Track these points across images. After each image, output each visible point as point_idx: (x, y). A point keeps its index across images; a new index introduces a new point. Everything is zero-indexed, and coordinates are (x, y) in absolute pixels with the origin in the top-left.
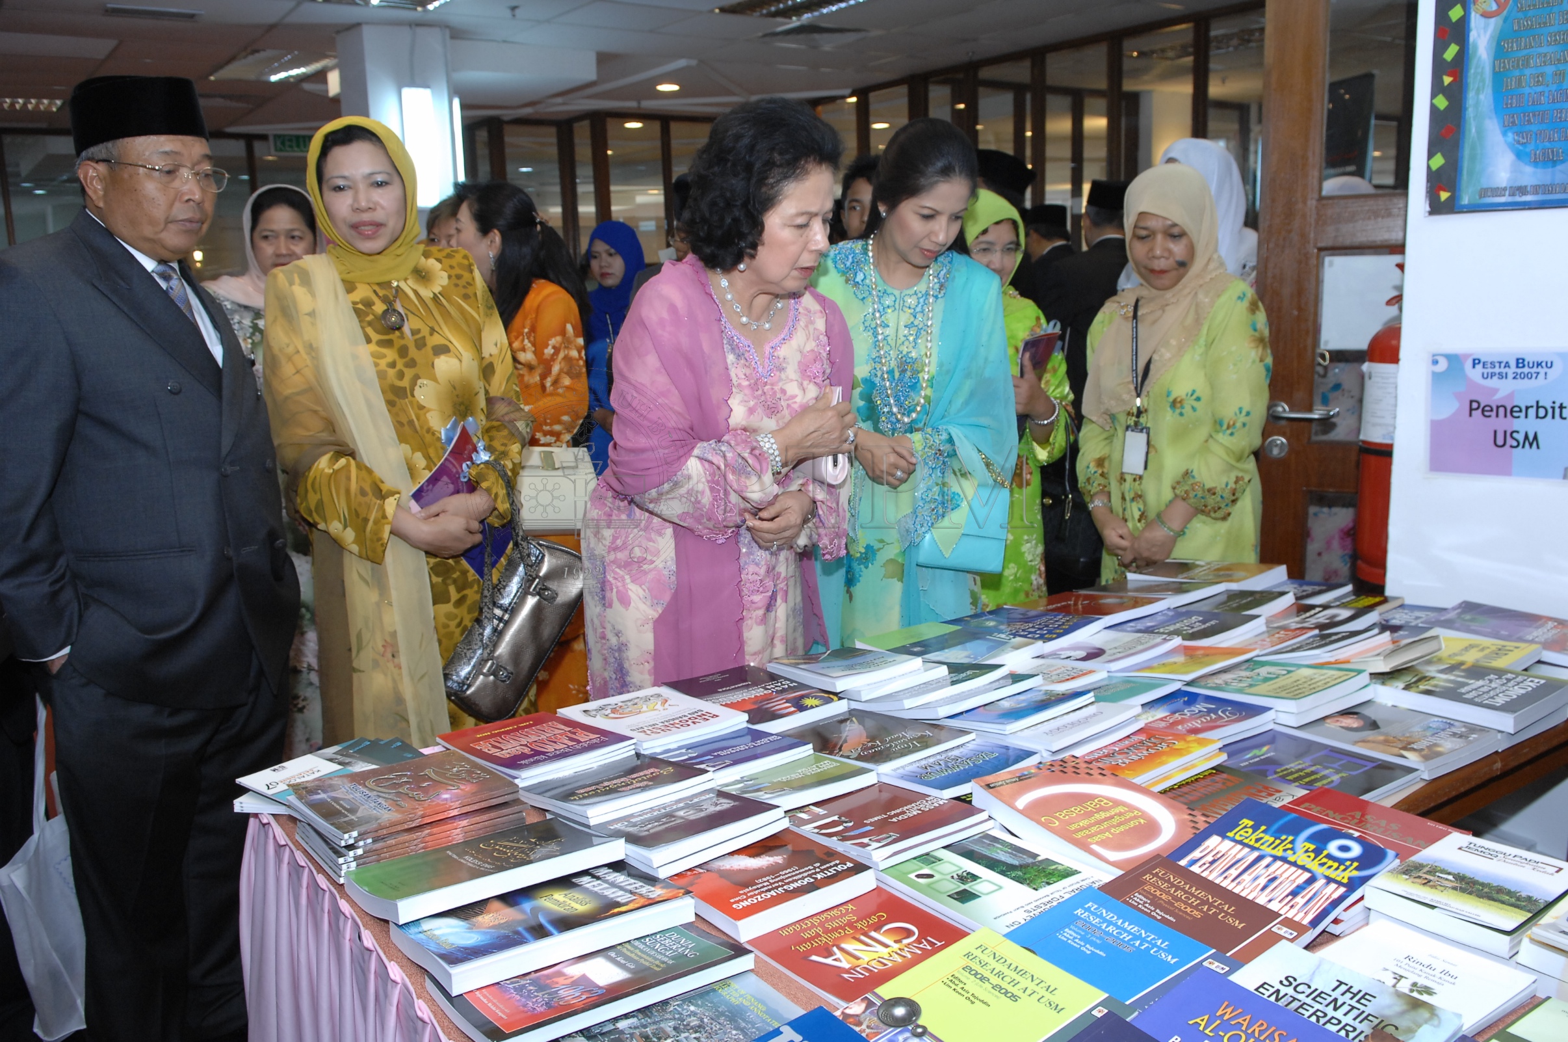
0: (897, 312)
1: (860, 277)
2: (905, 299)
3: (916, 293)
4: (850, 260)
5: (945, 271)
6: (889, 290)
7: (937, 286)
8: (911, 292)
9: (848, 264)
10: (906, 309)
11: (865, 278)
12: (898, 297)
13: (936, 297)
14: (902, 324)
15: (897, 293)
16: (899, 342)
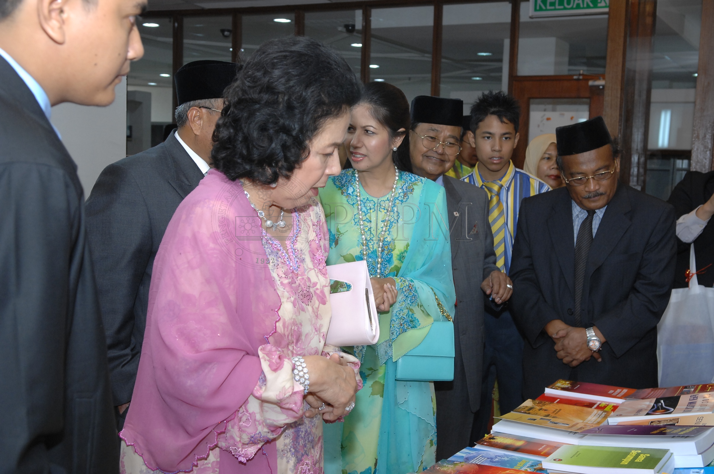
0: (375, 212)
1: (350, 190)
2: (382, 203)
3: (388, 200)
4: (344, 180)
5: (407, 185)
6: (370, 198)
7: (402, 194)
8: (385, 198)
9: (343, 182)
10: (382, 210)
11: (354, 191)
12: (376, 202)
13: (402, 201)
14: (380, 219)
15: (375, 200)
16: (379, 232)
